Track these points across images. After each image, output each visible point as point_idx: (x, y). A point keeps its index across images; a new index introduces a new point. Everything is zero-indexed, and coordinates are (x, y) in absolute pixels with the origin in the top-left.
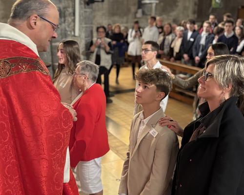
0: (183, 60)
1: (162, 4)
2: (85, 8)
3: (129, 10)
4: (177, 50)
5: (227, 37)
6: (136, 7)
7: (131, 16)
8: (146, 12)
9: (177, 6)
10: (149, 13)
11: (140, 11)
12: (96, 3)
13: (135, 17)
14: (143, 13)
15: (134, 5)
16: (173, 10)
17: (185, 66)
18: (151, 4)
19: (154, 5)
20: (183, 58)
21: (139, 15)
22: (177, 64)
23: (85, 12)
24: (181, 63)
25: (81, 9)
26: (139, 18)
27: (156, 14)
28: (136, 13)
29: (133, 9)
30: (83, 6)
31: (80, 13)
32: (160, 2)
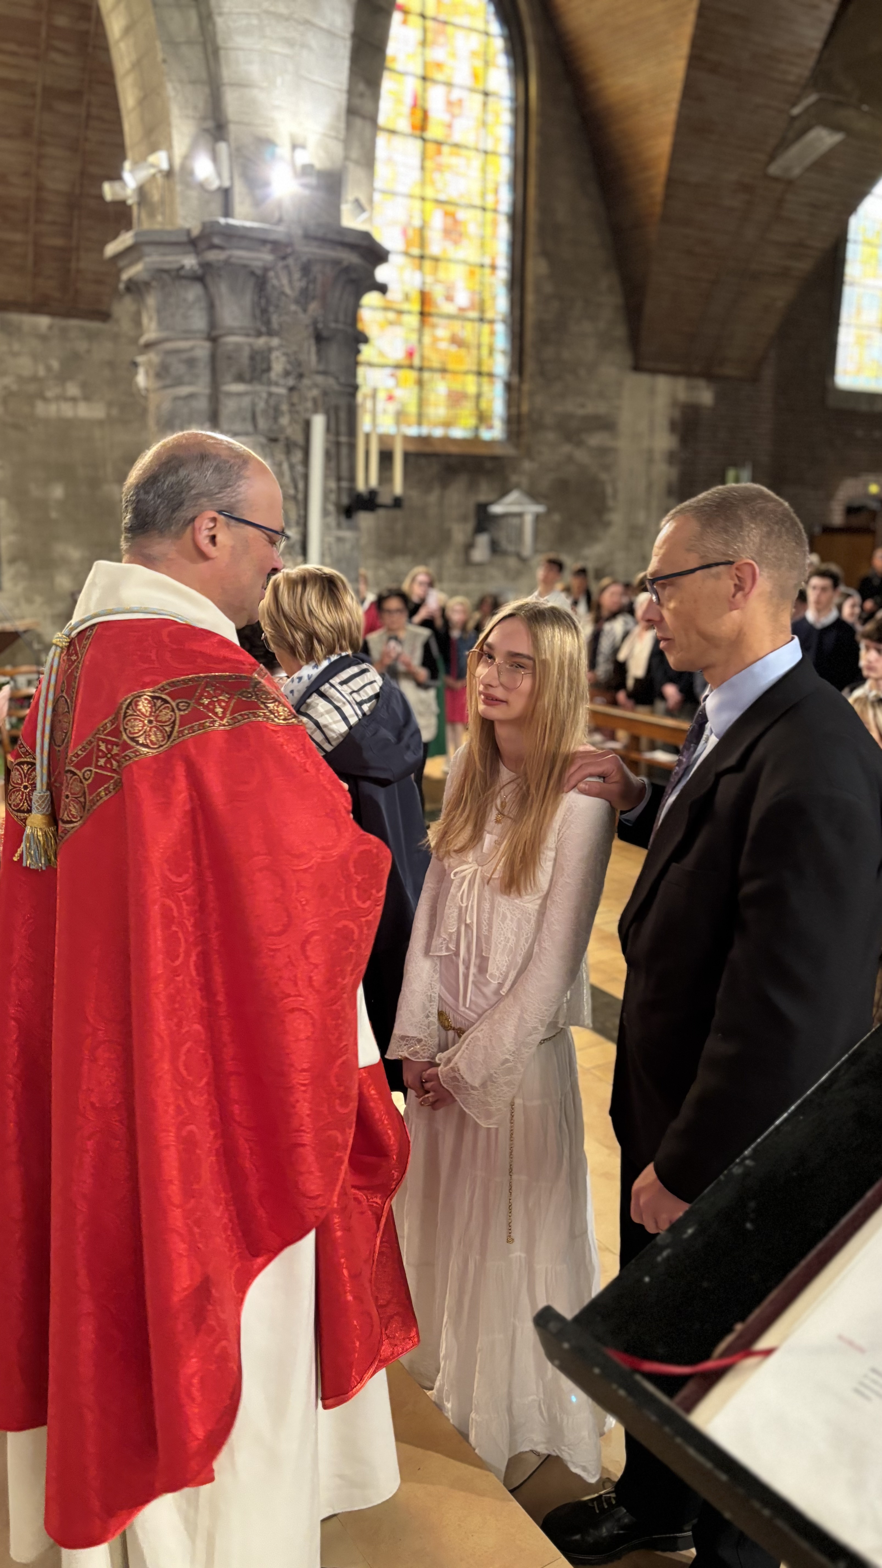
0: (660, 706)
1: (556, 517)
2: (339, 526)
3: (446, 537)
4: (637, 669)
5: (819, 626)
6: (470, 526)
7: (450, 558)
8: (504, 544)
9: (607, 525)
10: (511, 548)
11: (483, 540)
12: (381, 512)
13: (468, 562)
14: (495, 547)
15: (464, 519)
16: (592, 539)
17: (670, 722)
18: (520, 515)
19: (529, 520)
20: (663, 697)
21: (480, 553)
22: (642, 714)
23: (340, 540)
24: (653, 713)
25: (326, 528)
26: (480, 565)
27: (536, 551)
28: (469, 546)
29: (460, 533)
30: (332, 520)
31: (322, 541)
32: (549, 511)
